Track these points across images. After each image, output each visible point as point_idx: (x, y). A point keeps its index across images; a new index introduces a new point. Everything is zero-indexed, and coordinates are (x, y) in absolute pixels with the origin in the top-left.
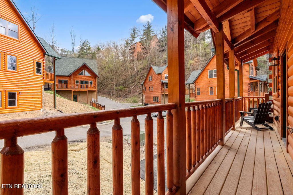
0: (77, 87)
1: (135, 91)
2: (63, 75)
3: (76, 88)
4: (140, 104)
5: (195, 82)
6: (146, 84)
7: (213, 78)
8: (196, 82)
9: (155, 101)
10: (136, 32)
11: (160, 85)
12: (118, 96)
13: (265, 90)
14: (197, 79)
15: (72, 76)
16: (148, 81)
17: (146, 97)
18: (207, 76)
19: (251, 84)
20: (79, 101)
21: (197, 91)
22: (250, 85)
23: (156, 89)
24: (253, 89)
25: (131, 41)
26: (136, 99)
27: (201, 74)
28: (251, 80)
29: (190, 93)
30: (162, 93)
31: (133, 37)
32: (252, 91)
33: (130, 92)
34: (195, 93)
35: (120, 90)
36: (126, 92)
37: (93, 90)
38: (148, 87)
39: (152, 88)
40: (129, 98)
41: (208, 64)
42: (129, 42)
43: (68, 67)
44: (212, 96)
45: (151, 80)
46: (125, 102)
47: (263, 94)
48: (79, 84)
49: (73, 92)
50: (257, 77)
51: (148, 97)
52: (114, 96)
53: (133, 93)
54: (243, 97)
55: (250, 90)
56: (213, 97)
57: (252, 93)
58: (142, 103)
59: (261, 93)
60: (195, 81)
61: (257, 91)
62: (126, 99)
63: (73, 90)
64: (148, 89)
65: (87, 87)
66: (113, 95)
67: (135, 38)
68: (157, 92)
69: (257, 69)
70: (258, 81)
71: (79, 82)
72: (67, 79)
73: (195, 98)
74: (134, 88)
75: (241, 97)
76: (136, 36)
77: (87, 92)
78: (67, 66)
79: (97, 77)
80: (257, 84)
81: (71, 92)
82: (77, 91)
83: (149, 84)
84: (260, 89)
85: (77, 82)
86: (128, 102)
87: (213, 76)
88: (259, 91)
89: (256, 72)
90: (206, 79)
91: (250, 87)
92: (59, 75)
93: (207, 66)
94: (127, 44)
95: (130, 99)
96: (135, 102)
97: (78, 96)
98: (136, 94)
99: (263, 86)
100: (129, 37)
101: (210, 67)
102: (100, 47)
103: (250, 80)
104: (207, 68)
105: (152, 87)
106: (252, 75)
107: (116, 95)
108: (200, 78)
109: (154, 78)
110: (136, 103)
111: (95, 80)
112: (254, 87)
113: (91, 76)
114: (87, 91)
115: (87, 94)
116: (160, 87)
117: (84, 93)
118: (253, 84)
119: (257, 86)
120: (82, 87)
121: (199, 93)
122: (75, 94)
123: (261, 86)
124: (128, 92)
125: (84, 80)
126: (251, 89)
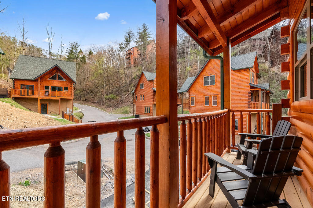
0: (47, 94)
1: (128, 100)
2: (27, 78)
3: (45, 96)
4: (131, 115)
5: (188, 91)
6: (137, 92)
7: (209, 86)
8: (191, 90)
9: (146, 112)
10: (131, 35)
11: (152, 94)
12: (109, 106)
13: (267, 101)
14: (191, 87)
15: (39, 80)
16: (139, 88)
17: (137, 107)
18: (203, 83)
19: (252, 93)
20: (49, 112)
21: (191, 101)
22: (250, 94)
23: (148, 98)
24: (254, 99)
25: (125, 45)
26: (128, 109)
27: (195, 81)
28: (252, 88)
29: (184, 103)
30: (154, 103)
31: (128, 41)
32: (253, 102)
33: (121, 101)
34: (189, 103)
35: (111, 99)
36: (118, 101)
37: (68, 98)
38: (139, 95)
39: (143, 97)
40: (119, 108)
41: (203, 69)
42: (123, 46)
43: (37, 69)
44: (207, 107)
45: (143, 88)
46: (115, 112)
47: (265, 105)
48: (50, 90)
49: (40, 99)
50: (259, 85)
51: (139, 108)
52: (105, 106)
53: (126, 102)
54: (231, 111)
55: (250, 100)
56: (209, 108)
57: (253, 104)
58: (133, 114)
59: (263, 104)
60: (189, 89)
61: (259, 101)
62: (117, 109)
63: (40, 98)
64: (139, 98)
65: (60, 94)
66: (103, 105)
67: (130, 41)
68: (148, 102)
69: (258, 76)
70: (260, 90)
71: (50, 88)
72: (34, 84)
73: (189, 109)
74: (127, 97)
75: (227, 110)
76: (131, 39)
77: (60, 101)
78: (35, 68)
79: (73, 82)
80: (259, 93)
81: (38, 100)
82: (45, 99)
83: (140, 92)
84: (262, 100)
85: (47, 88)
86: (119, 113)
87: (209, 84)
88: (260, 101)
89: (257, 80)
90: (201, 86)
91: (250, 97)
92: (23, 78)
93: (202, 71)
94: (121, 48)
95: (121, 109)
96: (126, 112)
97: (48, 105)
98: (128, 104)
99: (265, 96)
100: (123, 40)
101: (206, 72)
102: (93, 51)
103: (250, 88)
104: (202, 73)
105: (143, 95)
106: (253, 83)
107: (107, 105)
108: (195, 85)
109: (145, 85)
110: (127, 114)
111: (71, 86)
112: (255, 97)
113: (66, 82)
114: (60, 99)
115: (60, 104)
116: (152, 96)
117: (56, 101)
118: (254, 94)
119: (259, 96)
120: (54, 94)
121: (193, 103)
122: (43, 102)
123: (263, 96)
124: (120, 102)
125: (57, 86)
126: (252, 99)
